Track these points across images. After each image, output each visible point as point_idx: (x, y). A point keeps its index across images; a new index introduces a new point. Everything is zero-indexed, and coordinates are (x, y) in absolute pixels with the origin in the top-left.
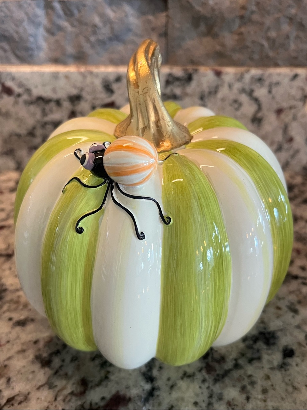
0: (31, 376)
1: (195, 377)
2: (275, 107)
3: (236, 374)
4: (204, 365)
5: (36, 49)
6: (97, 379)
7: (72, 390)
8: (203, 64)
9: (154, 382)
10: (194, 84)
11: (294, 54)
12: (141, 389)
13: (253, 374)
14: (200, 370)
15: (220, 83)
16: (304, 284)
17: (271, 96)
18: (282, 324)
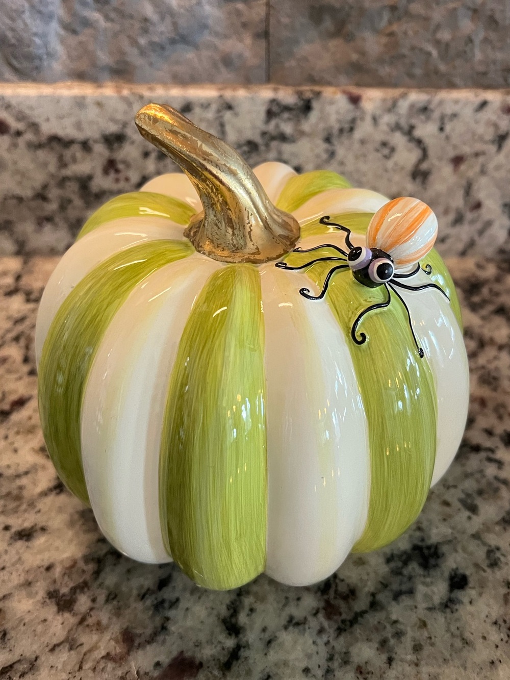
0: (40, 628)
1: (307, 626)
2: (452, 153)
3: (372, 619)
4: (322, 604)
5: (45, 57)
6: (149, 631)
7: (107, 651)
8: (329, 84)
9: (241, 636)
10: (314, 116)
11: (481, 68)
12: (219, 648)
13: (401, 619)
14: (315, 614)
15: (358, 114)
16: (490, 460)
17: (443, 135)
18: (450, 531)
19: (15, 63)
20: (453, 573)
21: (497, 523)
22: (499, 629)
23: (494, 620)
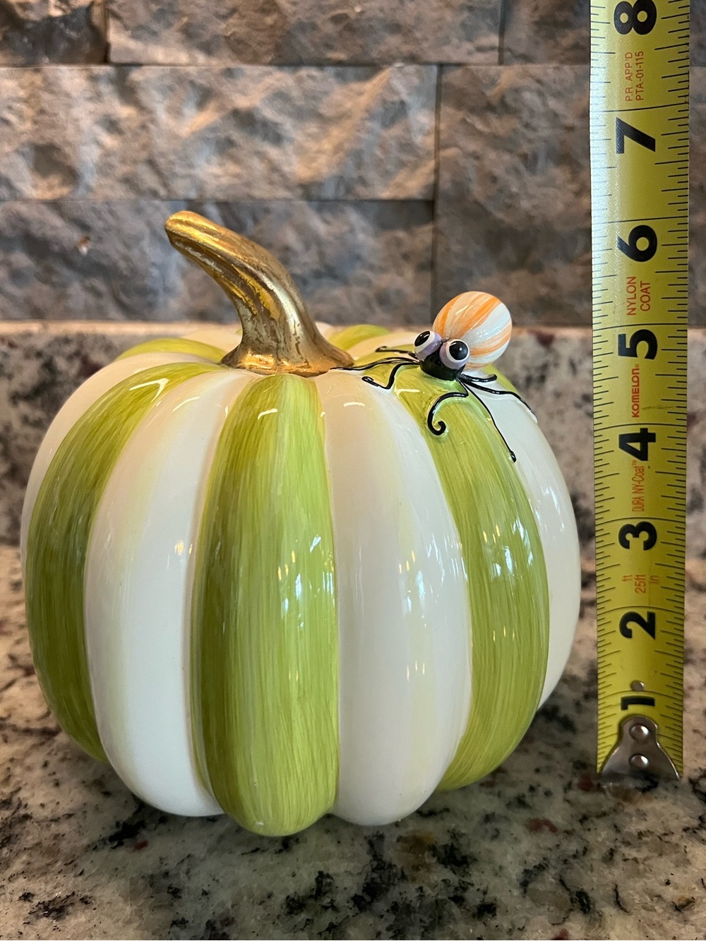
5: (161, 291)
15: (550, 358)
19: (124, 298)
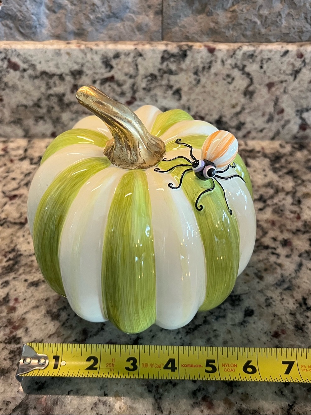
0: (43, 327)
2: (267, 82)
3: (204, 328)
5: (38, 26)
7: (76, 338)
8: (198, 41)
10: (188, 60)
12: (129, 338)
13: (218, 329)
15: (213, 58)
16: (273, 253)
17: (262, 71)
18: (247, 288)
20: (247, 309)
21: (273, 285)
22: (267, 336)
23: (265, 332)
